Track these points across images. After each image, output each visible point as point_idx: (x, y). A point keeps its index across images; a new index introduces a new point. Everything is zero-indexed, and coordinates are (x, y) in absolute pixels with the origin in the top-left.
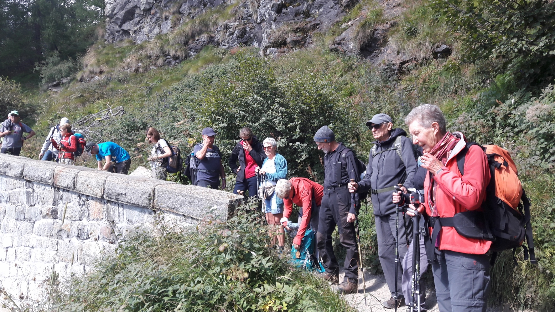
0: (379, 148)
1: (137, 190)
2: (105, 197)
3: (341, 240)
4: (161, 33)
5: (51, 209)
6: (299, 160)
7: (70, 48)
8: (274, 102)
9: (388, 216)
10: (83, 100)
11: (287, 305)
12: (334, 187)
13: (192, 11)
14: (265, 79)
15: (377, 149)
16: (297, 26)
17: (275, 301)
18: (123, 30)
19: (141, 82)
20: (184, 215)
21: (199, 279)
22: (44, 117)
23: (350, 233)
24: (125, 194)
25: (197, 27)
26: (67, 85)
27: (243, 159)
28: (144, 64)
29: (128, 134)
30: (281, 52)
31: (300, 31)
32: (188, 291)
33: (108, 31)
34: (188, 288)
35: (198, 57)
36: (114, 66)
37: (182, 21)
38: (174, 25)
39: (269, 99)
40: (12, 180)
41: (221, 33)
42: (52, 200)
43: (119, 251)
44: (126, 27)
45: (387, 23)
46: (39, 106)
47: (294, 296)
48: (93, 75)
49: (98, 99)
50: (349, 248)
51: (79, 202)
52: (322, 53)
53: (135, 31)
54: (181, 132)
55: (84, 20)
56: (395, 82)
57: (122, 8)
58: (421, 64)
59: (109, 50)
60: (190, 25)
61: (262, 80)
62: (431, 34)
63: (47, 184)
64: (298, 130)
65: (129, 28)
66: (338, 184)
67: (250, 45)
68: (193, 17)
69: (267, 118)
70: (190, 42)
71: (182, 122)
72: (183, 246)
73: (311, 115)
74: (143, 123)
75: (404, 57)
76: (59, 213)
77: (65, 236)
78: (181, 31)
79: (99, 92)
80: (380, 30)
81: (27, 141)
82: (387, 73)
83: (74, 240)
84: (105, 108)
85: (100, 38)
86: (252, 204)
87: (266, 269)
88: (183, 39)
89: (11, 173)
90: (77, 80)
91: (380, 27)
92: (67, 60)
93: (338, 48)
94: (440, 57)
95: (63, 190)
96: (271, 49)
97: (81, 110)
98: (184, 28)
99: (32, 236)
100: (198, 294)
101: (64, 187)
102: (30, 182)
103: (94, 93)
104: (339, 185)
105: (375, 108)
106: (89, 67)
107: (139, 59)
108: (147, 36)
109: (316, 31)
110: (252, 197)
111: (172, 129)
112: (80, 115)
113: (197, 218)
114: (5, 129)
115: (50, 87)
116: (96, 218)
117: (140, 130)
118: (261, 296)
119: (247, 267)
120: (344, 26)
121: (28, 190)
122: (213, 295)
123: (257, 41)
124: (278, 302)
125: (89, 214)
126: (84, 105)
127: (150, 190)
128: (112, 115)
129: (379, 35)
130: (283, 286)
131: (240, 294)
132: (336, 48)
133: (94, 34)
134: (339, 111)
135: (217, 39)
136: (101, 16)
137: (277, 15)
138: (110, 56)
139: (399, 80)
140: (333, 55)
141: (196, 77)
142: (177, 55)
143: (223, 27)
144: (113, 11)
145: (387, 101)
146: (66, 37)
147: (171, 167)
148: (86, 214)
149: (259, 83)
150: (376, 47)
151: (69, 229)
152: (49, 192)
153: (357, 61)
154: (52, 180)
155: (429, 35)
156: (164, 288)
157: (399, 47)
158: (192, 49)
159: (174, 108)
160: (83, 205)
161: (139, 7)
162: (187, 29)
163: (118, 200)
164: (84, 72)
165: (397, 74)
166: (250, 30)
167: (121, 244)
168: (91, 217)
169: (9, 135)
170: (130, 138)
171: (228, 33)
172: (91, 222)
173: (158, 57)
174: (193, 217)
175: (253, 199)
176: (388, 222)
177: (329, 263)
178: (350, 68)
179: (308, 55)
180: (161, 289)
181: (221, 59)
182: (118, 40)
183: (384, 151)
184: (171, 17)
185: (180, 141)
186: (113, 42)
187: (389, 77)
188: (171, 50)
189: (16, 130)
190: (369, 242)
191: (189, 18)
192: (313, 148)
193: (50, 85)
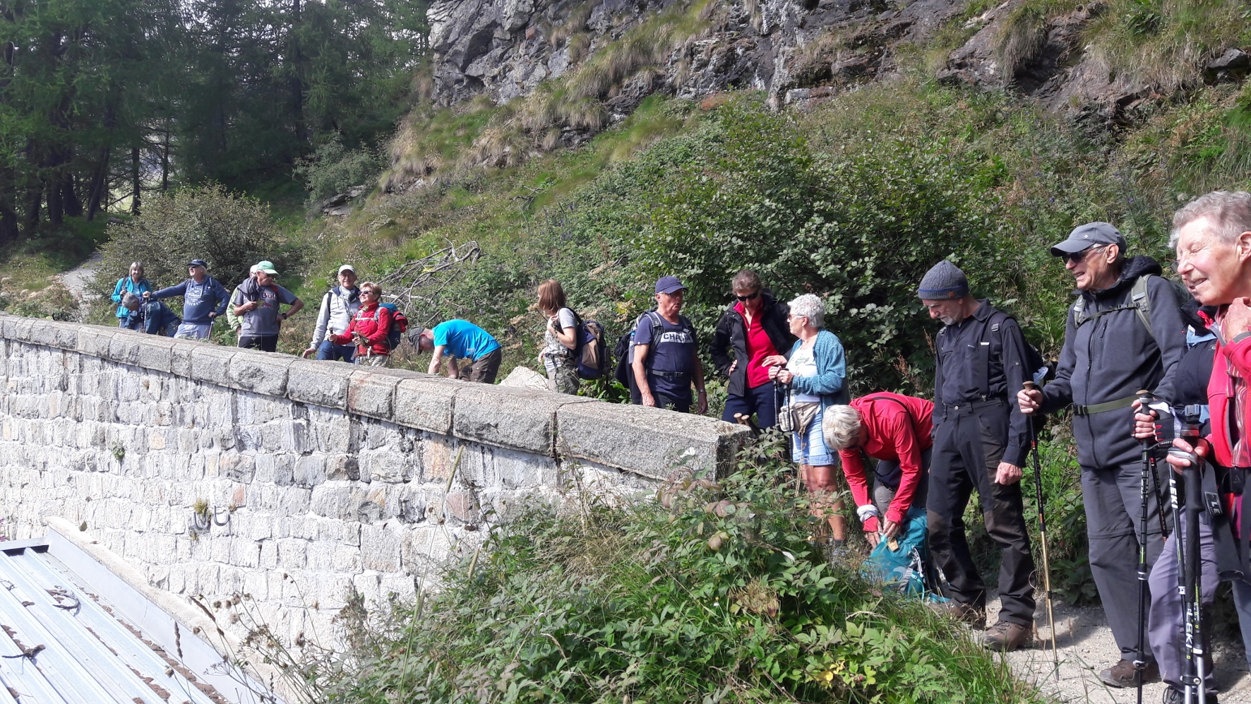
0: (1092, 306)
1: (520, 417)
2: (454, 432)
3: (989, 526)
4: (551, 77)
5: (346, 460)
6: (874, 342)
7: (363, 123)
8: (809, 214)
9: (1116, 467)
10: (395, 231)
11: (874, 673)
12: (970, 400)
13: (615, 22)
14: (788, 161)
15: (1086, 307)
16: (856, 34)
17: (846, 664)
18: (468, 77)
19: (511, 186)
20: (621, 470)
21: (669, 609)
22: (319, 270)
23: (1009, 509)
24: (496, 426)
25: (626, 57)
26: (360, 201)
27: (741, 343)
28: (515, 147)
29: (490, 299)
30: (820, 96)
31: (862, 44)
32: (649, 635)
33: (438, 81)
34: (647, 628)
35: (630, 124)
36: (453, 155)
37: (593, 47)
38: (576, 58)
39: (798, 206)
40: (266, 402)
41: (680, 66)
42: (347, 441)
43: (491, 546)
44: (475, 69)
45: (1080, 9)
46: (307, 247)
47: (892, 654)
48: (412, 178)
49: (426, 228)
50: (1008, 545)
51: (401, 444)
52: (919, 90)
53: (494, 78)
54: (600, 290)
55: (387, 62)
56: (1105, 148)
57: (465, 30)
58: (1174, 101)
59: (441, 123)
60: (610, 55)
61: (780, 163)
62: (1197, 26)
63: (334, 408)
64: (869, 272)
65: (481, 72)
66: (982, 394)
67: (745, 87)
68: (617, 36)
69: (796, 250)
70: (612, 91)
71: (602, 267)
72: (628, 536)
73: (901, 235)
74: (520, 275)
75: (1127, 87)
76: (361, 469)
77: (374, 515)
78: (591, 68)
79: (426, 212)
80: (1062, 27)
81: (288, 320)
82: (1085, 126)
83: (394, 523)
84: (441, 246)
85: (421, 97)
86: (768, 445)
87: (820, 592)
88: (596, 85)
89: (263, 388)
90: (380, 190)
91: (1063, 20)
92: (358, 148)
93: (959, 76)
94: (1223, 80)
95: (369, 420)
96: (796, 90)
97: (393, 252)
98: (597, 62)
99: (308, 516)
100: (669, 642)
101: (370, 414)
102: (300, 404)
103: (416, 216)
104: (984, 397)
105: (1060, 210)
106: (403, 162)
107: (505, 139)
108: (519, 87)
109: (902, 41)
110: (768, 430)
111: (581, 284)
112: (392, 264)
113: (650, 476)
114: (245, 298)
115: (326, 207)
116: (437, 477)
117: (515, 290)
118: (812, 651)
119: (776, 586)
120: (971, 23)
121: (298, 421)
122: (702, 645)
123: (761, 76)
124: (854, 666)
125: (422, 469)
126: (397, 242)
127: (547, 415)
128: (457, 259)
129: (1060, 39)
130: (864, 631)
131: (762, 645)
132: (955, 75)
133: (410, 90)
134: (972, 222)
135: (670, 80)
136: (422, 50)
137: (807, 12)
138: (445, 134)
139: (1117, 141)
140: (946, 93)
141: (627, 169)
142: (585, 124)
143: (683, 51)
144: (446, 38)
145: (1088, 195)
146: (352, 101)
147: (585, 367)
148: (417, 470)
149: (773, 170)
150: (1053, 67)
151: (383, 501)
152: (338, 425)
153: (1008, 103)
154: (344, 399)
155: (1193, 27)
156: (595, 627)
157: (1113, 62)
158: (616, 108)
159: (583, 240)
160: (410, 450)
161: (501, 25)
162: (605, 63)
163: (481, 439)
164: (394, 173)
165: (1110, 128)
166: (744, 52)
167: (494, 531)
168: (428, 476)
169: (253, 309)
170: (496, 308)
171: (695, 65)
172: (427, 485)
173: (544, 131)
174: (640, 473)
175: (771, 433)
176: (1115, 483)
177: (960, 581)
178: (993, 121)
179: (886, 98)
180: (588, 629)
181: (681, 123)
182: (459, 100)
183: (1105, 313)
184: (568, 40)
185: (599, 309)
186: (449, 103)
187: (1092, 135)
188: (572, 114)
189: (267, 299)
190: (1058, 532)
191: (608, 40)
192: (909, 314)
193: (325, 203)
